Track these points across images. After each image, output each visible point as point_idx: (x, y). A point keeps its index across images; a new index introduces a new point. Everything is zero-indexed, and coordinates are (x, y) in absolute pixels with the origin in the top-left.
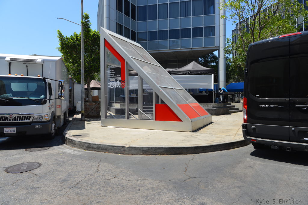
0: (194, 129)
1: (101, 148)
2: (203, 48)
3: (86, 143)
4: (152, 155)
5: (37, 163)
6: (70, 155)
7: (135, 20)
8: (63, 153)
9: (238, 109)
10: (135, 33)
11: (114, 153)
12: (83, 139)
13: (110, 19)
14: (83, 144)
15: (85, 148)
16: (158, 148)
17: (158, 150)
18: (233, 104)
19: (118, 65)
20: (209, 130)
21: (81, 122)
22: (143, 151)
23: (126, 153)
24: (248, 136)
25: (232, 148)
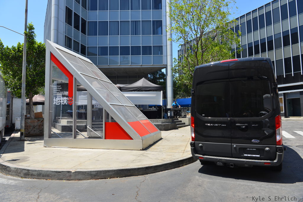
0: (145, 147)
1: (42, 175)
2: (152, 65)
3: (23, 169)
4: (101, 179)
7: (85, 34)
9: (185, 124)
10: (85, 47)
11: (58, 179)
12: (20, 164)
13: (58, 31)
14: (19, 171)
15: (22, 175)
16: (108, 170)
17: (108, 173)
18: (180, 119)
19: (65, 80)
21: (20, 142)
22: (91, 175)
23: (72, 178)
24: (196, 154)
25: (181, 166)
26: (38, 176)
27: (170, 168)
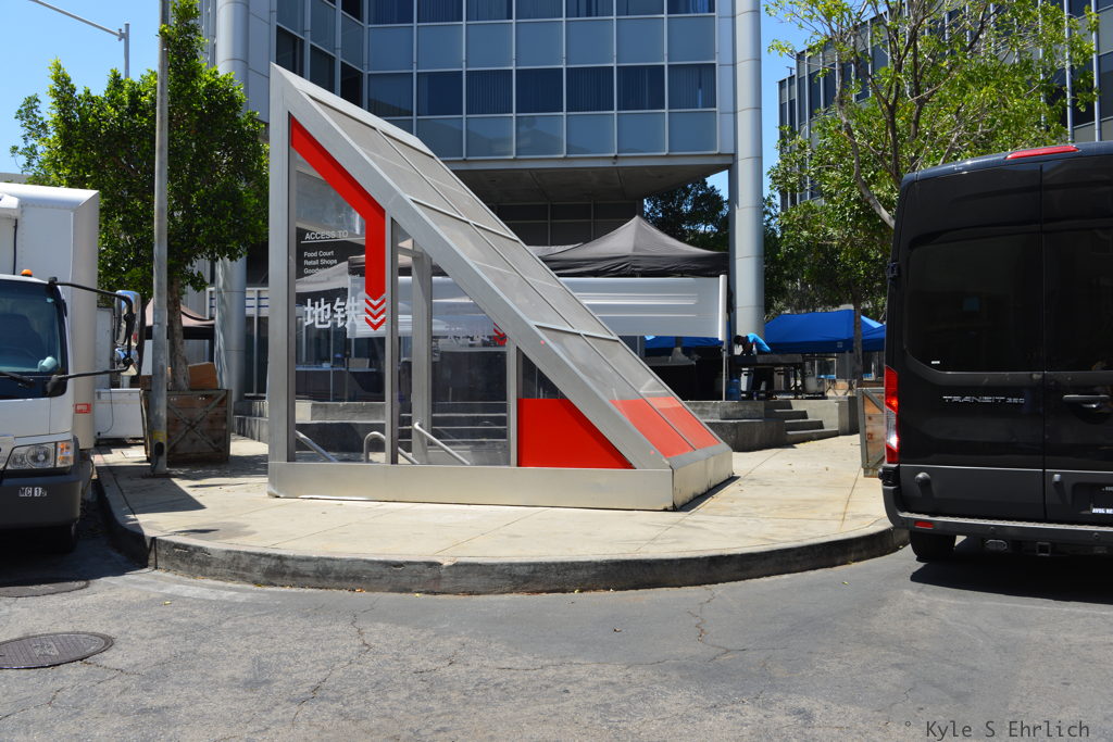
0: (680, 500)
1: (333, 575)
3: (261, 555)
4: (548, 592)
5: (84, 633)
6: (205, 604)
8: (173, 597)
10: (358, 74)
11: (391, 591)
14: (246, 561)
15: (257, 575)
16: (573, 563)
17: (573, 572)
20: (735, 504)
21: (157, 482)
22: (513, 577)
23: (443, 587)
24: (903, 511)
25: (839, 562)
26: (318, 577)
27: (798, 567)
